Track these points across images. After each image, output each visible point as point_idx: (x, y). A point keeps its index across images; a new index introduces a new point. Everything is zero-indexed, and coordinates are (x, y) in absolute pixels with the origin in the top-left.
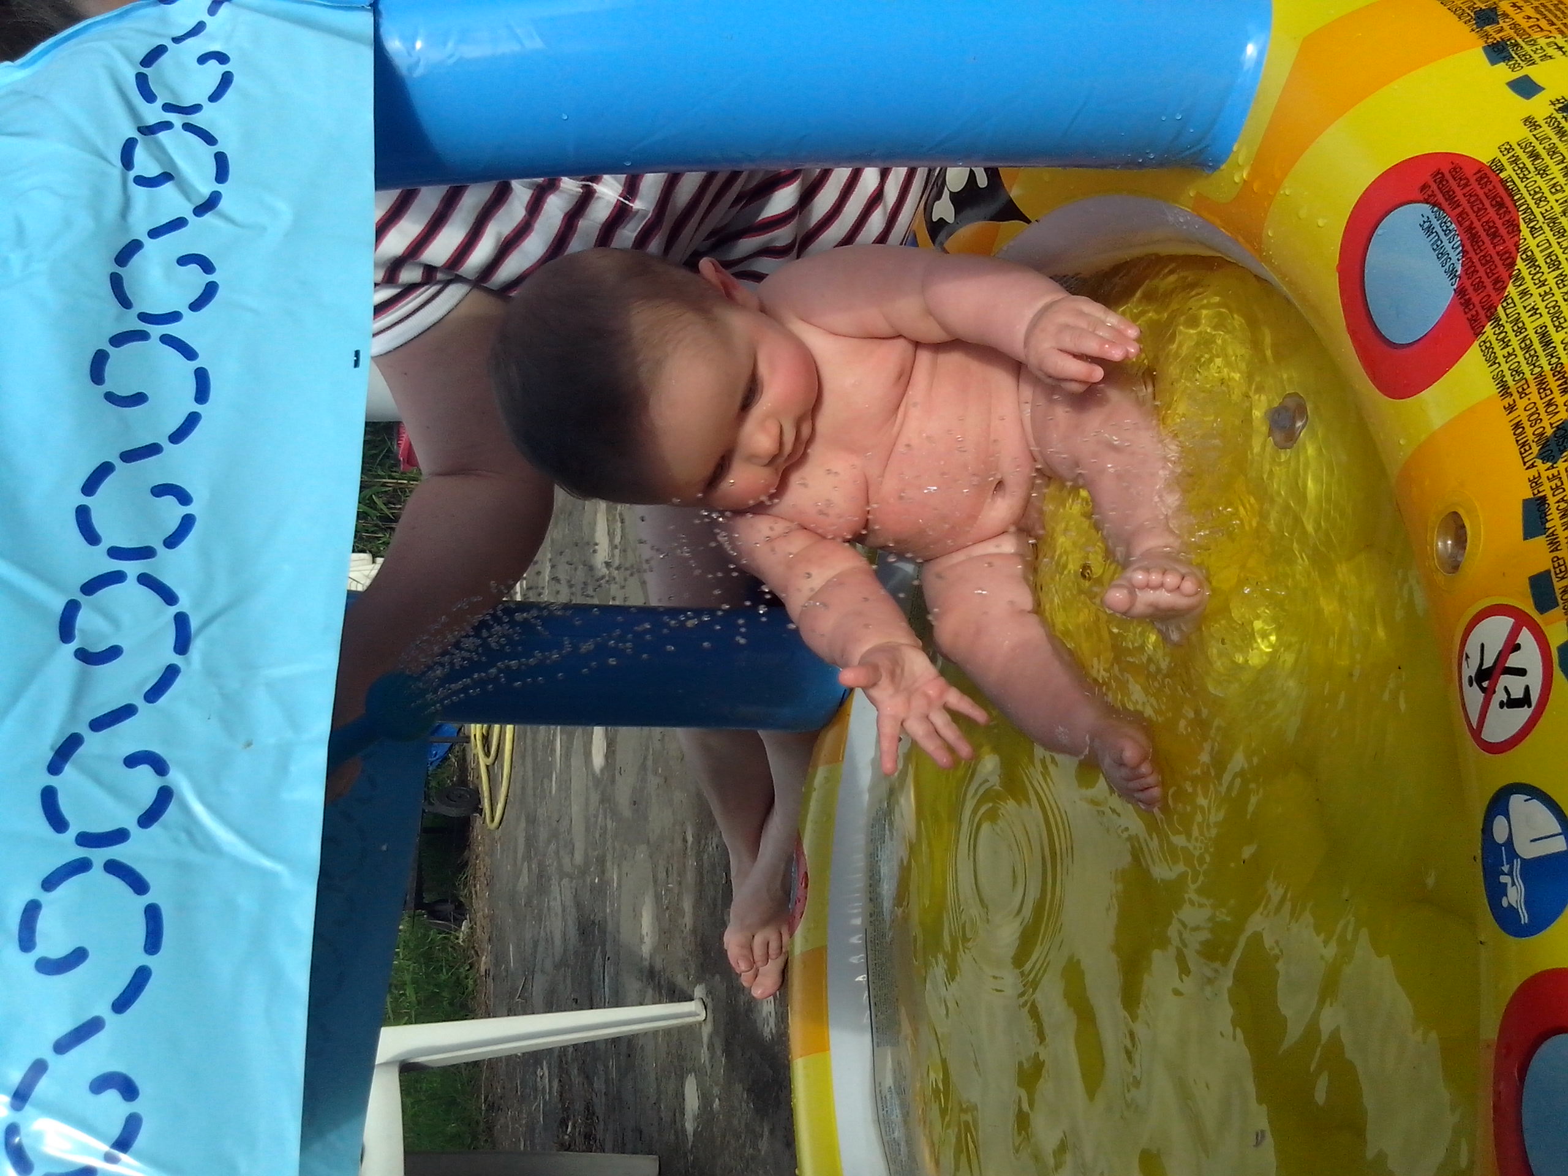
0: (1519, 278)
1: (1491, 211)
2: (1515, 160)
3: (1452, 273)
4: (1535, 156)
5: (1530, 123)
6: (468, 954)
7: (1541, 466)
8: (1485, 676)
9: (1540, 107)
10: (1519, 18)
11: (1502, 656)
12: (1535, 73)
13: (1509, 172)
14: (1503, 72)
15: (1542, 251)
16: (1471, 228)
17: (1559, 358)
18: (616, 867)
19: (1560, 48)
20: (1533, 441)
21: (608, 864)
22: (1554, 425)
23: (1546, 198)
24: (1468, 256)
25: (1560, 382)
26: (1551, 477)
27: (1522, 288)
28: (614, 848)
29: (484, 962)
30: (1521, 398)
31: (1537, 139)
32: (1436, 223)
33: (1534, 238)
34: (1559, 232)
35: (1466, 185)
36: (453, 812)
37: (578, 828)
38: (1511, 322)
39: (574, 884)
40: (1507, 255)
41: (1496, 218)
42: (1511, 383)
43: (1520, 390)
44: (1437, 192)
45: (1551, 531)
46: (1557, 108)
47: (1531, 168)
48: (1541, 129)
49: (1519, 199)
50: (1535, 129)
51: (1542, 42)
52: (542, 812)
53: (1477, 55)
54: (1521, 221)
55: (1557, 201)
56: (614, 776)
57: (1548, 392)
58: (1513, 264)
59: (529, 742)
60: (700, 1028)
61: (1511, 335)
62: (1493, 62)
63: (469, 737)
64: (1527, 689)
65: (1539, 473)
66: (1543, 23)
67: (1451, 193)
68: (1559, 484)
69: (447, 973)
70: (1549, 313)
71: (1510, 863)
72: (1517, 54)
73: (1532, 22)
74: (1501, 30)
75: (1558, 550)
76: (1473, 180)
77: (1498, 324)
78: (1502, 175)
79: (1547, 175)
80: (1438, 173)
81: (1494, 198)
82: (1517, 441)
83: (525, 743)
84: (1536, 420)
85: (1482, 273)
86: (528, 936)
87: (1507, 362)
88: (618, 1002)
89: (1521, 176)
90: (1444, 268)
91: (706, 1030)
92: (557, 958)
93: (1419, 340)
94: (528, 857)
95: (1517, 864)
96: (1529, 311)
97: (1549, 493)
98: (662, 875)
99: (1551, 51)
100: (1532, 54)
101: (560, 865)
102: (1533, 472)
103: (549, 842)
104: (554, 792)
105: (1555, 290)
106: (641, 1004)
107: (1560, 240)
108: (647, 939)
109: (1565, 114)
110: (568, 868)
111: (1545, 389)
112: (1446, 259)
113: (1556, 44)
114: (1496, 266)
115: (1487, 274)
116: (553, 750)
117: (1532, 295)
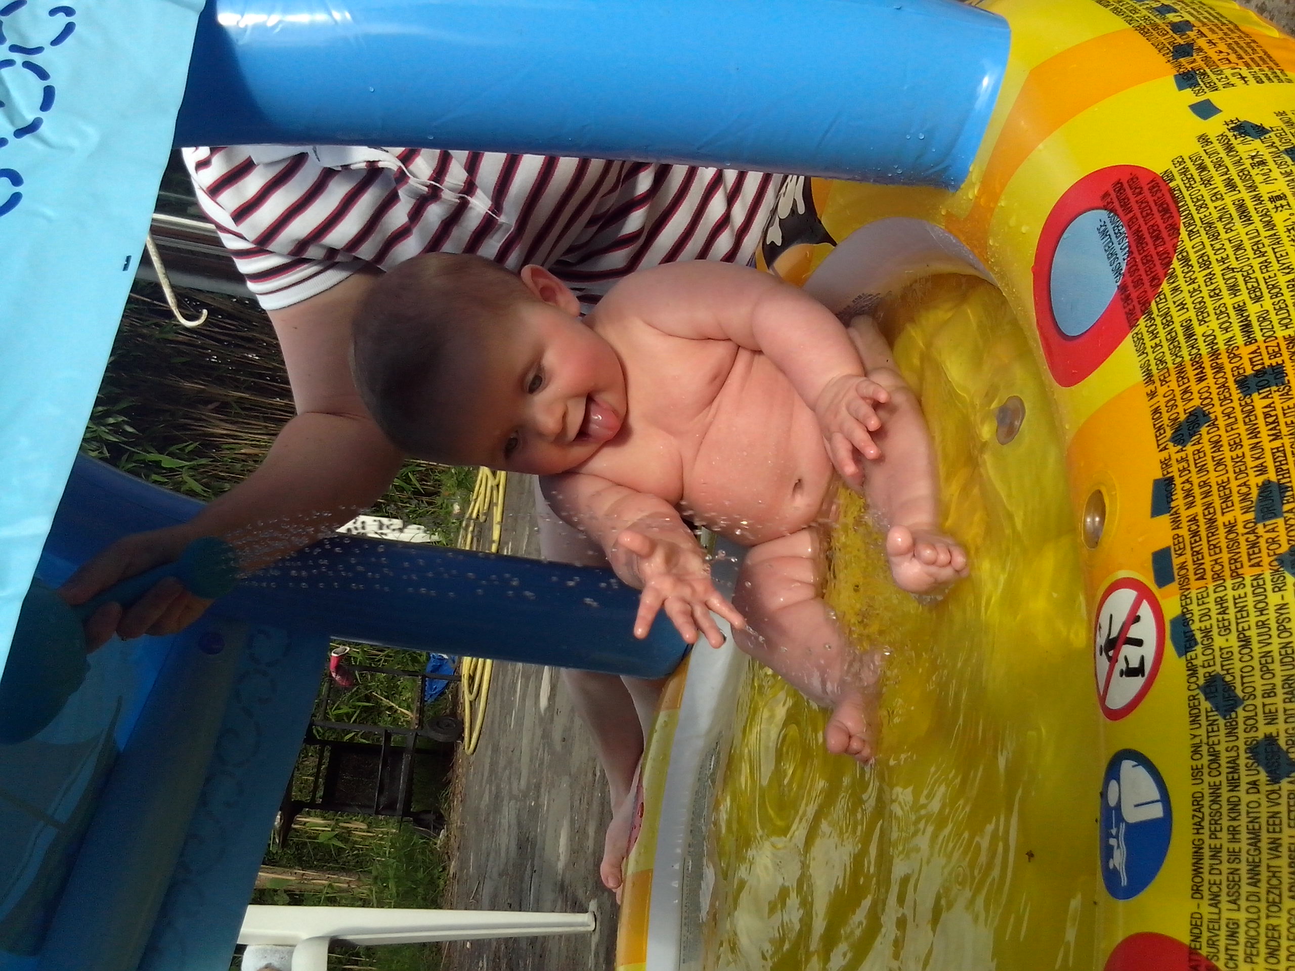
0: (1173, 276)
1: (1157, 216)
2: (1185, 172)
3: (1117, 271)
4: (1202, 168)
5: (1204, 140)
6: (441, 860)
7: (1173, 449)
8: (1112, 645)
9: (1215, 127)
10: (1212, 53)
11: (1125, 627)
12: (1214, 97)
13: (1178, 182)
14: (1189, 96)
15: (1196, 252)
16: (1138, 231)
17: (1199, 350)
18: (547, 794)
19: (1243, 78)
20: (1168, 425)
21: (543, 790)
22: (1187, 411)
23: (1206, 205)
24: (1134, 256)
25: (1197, 371)
26: (1179, 459)
27: (1174, 285)
28: (547, 777)
29: (453, 867)
30: (1162, 385)
31: (1207, 153)
32: (1110, 227)
33: (1191, 240)
34: (1213, 236)
35: (1140, 193)
36: (441, 737)
37: (525, 759)
38: (1161, 316)
39: (517, 806)
40: (1166, 255)
41: (1160, 222)
42: (1155, 371)
43: (1162, 378)
44: (1115, 200)
45: (1174, 510)
46: (1229, 127)
47: (1198, 179)
48: (1212, 146)
49: (1183, 206)
50: (1207, 145)
51: (1228, 72)
52: (503, 743)
53: (1170, 81)
54: (1182, 225)
55: (1216, 208)
56: (552, 716)
57: (1186, 381)
58: (1170, 263)
59: (500, 683)
60: (591, 937)
61: (1160, 327)
62: (1181, 87)
63: (461, 677)
64: (1142, 658)
65: (1170, 456)
66: (1233, 57)
67: (1126, 200)
68: (1186, 466)
69: (424, 873)
70: (1195, 308)
71: (1118, 826)
72: (1202, 81)
73: (1222, 56)
74: (1194, 61)
75: (1178, 528)
76: (1146, 188)
77: (1150, 318)
78: (1171, 185)
79: (1211, 185)
80: (1118, 183)
81: (1162, 204)
82: (1154, 425)
83: (497, 685)
84: (1172, 406)
85: (1142, 272)
86: (484, 847)
87: (1153, 352)
88: (538, 910)
89: (1188, 185)
90: (1111, 268)
91: (595, 939)
92: (502, 867)
93: (1086, 332)
94: (490, 781)
95: (1123, 827)
96: (1178, 305)
97: (1176, 474)
98: (577, 803)
99: (1233, 80)
100: (1217, 81)
101: (510, 788)
102: (1165, 454)
103: (505, 768)
104: (512, 727)
105: (1203, 288)
106: (553, 912)
107: (1213, 243)
108: (562, 857)
109: (1235, 133)
110: (515, 792)
111: (1183, 378)
112: (1114, 259)
113: (1240, 74)
114: (1155, 265)
115: (1146, 272)
116: (515, 692)
117: (1182, 291)
